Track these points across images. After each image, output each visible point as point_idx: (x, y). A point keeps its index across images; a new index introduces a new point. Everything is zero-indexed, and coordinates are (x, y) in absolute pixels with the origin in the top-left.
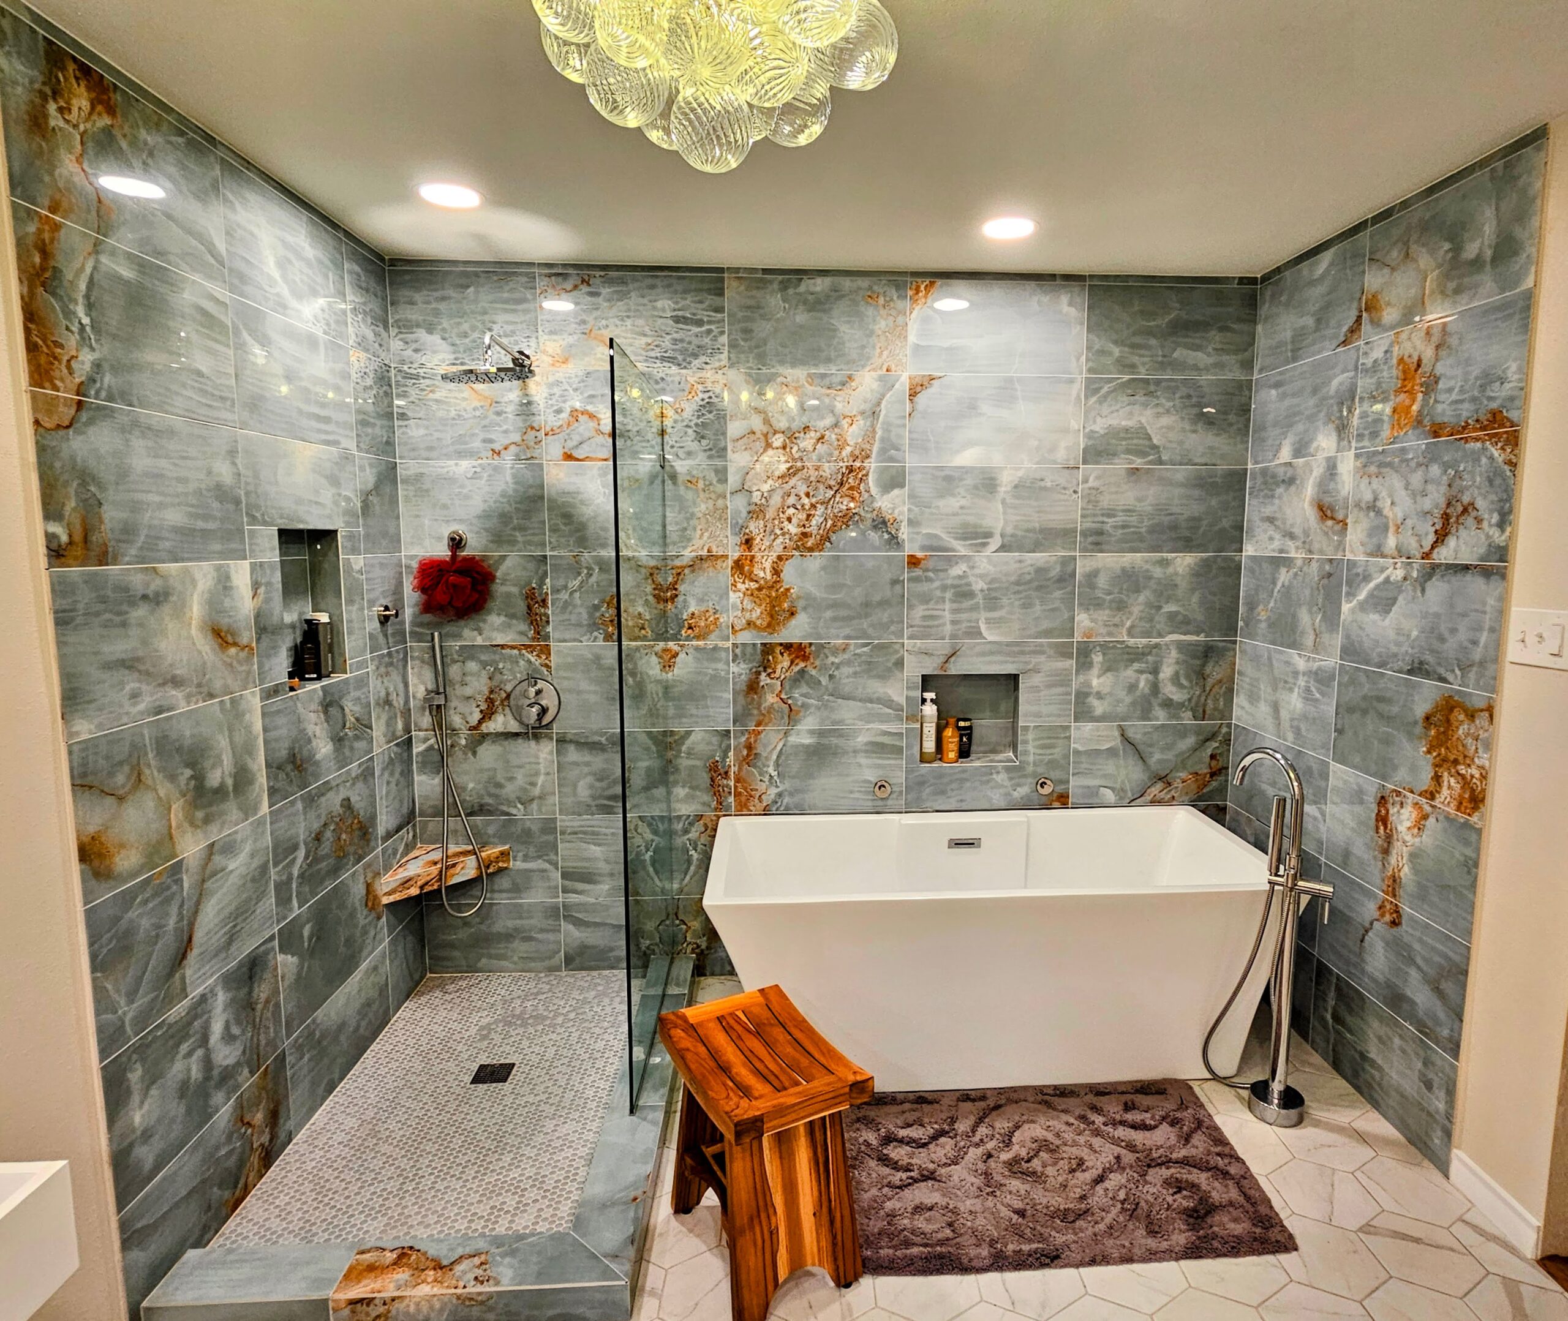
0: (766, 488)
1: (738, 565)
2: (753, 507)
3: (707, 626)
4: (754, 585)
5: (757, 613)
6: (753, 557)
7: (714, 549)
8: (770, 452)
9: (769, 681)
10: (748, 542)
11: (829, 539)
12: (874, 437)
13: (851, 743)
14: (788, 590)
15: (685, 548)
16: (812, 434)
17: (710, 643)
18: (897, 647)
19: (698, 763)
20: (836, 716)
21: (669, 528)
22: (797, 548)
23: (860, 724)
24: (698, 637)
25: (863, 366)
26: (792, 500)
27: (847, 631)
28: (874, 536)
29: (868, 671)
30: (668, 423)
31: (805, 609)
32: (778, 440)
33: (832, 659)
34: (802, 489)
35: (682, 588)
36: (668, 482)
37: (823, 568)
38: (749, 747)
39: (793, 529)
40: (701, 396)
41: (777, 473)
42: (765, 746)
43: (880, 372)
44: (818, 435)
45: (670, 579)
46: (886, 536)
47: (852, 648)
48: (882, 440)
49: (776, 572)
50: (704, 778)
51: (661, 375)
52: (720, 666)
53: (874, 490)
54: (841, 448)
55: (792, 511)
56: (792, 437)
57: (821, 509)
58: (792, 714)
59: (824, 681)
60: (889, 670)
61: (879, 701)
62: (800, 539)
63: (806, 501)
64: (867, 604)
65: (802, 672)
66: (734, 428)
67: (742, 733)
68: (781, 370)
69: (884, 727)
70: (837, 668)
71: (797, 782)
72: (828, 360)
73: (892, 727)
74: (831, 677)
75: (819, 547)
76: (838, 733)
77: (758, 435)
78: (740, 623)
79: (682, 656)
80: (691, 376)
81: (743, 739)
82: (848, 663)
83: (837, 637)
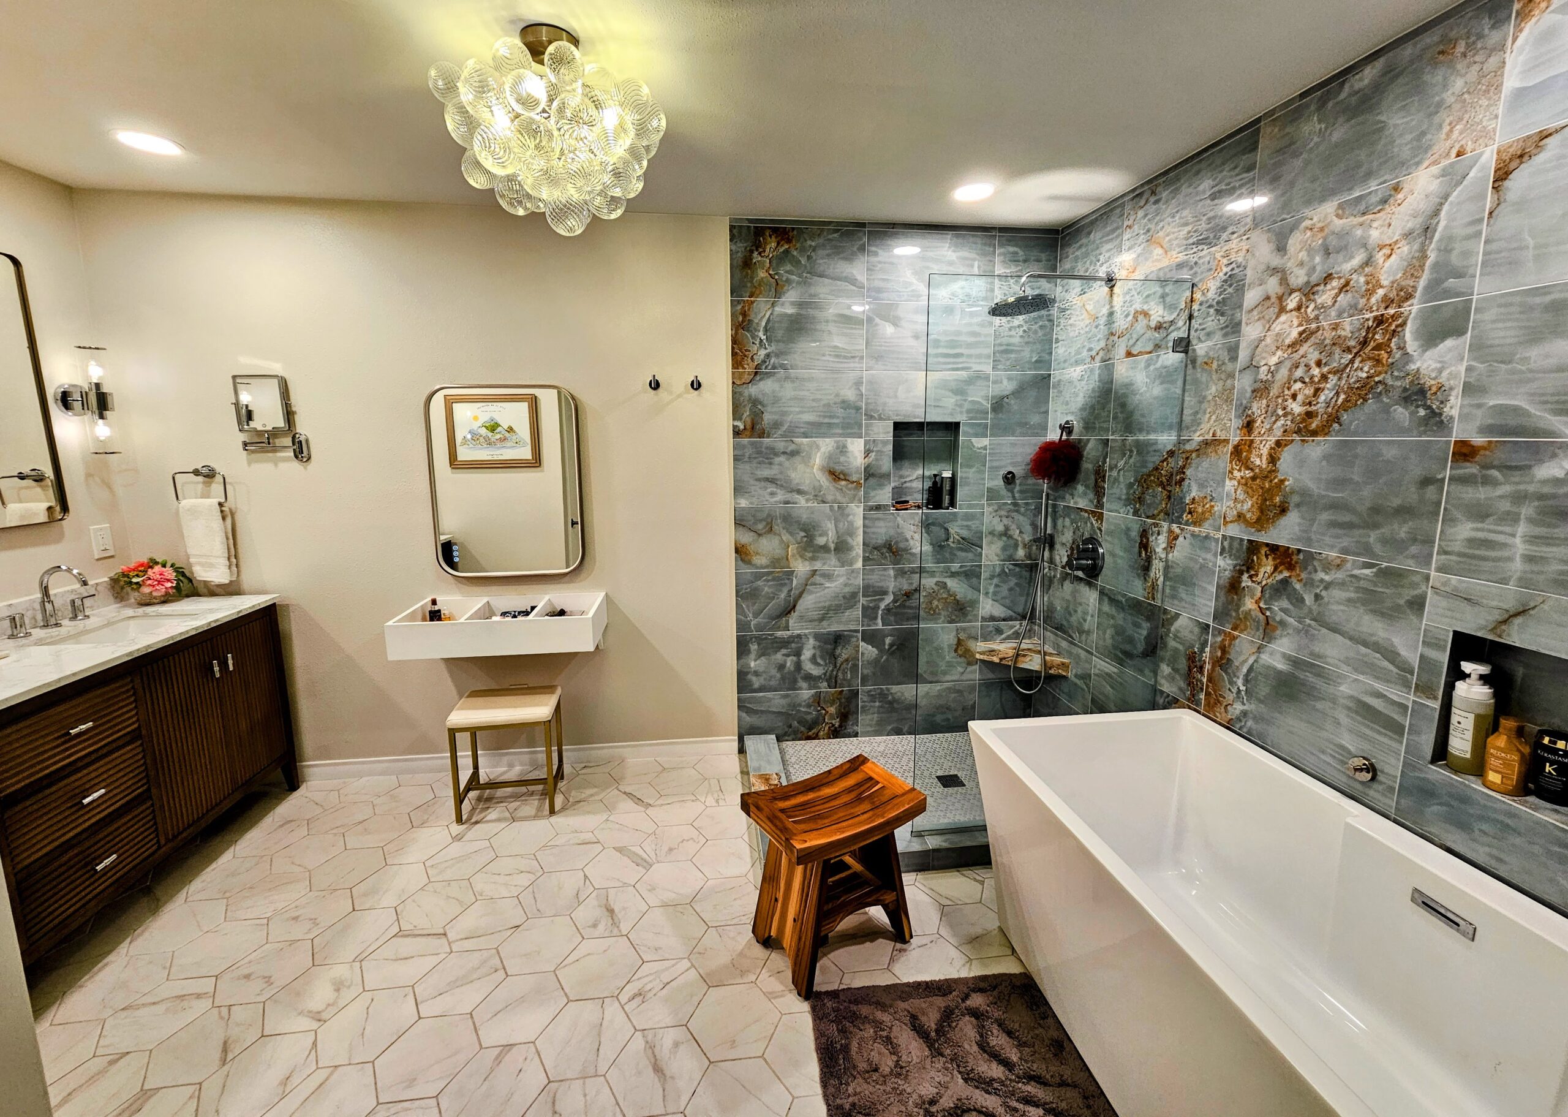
0: (1274, 360)
1: (1237, 451)
2: (1257, 385)
3: (1203, 513)
4: (1248, 474)
5: (1248, 505)
6: (1252, 441)
7: (1218, 433)
8: (1286, 317)
9: (1250, 583)
10: (1249, 426)
11: (1337, 419)
12: (1422, 267)
13: (1331, 689)
14: (1282, 481)
15: (1195, 431)
16: (1335, 283)
17: (1204, 530)
18: (1416, 579)
19: (1181, 647)
20: (1317, 648)
21: (1185, 412)
22: (1298, 432)
23: (1344, 670)
24: (1195, 524)
25: (1418, 164)
26: (1299, 373)
27: (1345, 542)
28: (1401, 413)
29: (1364, 602)
30: (1196, 307)
31: (1298, 505)
32: (1292, 302)
33: (1321, 575)
34: (1314, 356)
35: (1189, 472)
36: (1190, 367)
37: (1326, 457)
38: (1224, 650)
39: (1296, 408)
40: (1225, 270)
41: (1288, 342)
42: (1240, 653)
43: (1445, 163)
44: (1343, 281)
45: (1180, 463)
46: (1422, 412)
47: (1349, 565)
48: (1436, 265)
49: (1273, 459)
50: (1183, 664)
51: (1196, 259)
52: (1209, 556)
53: (1412, 346)
54: (1370, 293)
55: (1299, 385)
56: (1309, 291)
57: (1333, 380)
58: (1268, 629)
59: (1309, 599)
60: (1397, 608)
61: (1376, 647)
62: (1303, 421)
63: (1316, 371)
64: (1375, 510)
65: (1285, 582)
66: (1251, 297)
67: (1220, 632)
68: (1307, 212)
69: (1380, 687)
70: (1326, 588)
71: (1262, 708)
72: (1369, 175)
73: (1395, 693)
74: (1317, 597)
75: (1324, 430)
76: (1319, 672)
77: (1273, 300)
78: (1232, 514)
79: (1181, 539)
80: (1218, 251)
81: (1219, 639)
82: (1342, 585)
83: (1332, 547)
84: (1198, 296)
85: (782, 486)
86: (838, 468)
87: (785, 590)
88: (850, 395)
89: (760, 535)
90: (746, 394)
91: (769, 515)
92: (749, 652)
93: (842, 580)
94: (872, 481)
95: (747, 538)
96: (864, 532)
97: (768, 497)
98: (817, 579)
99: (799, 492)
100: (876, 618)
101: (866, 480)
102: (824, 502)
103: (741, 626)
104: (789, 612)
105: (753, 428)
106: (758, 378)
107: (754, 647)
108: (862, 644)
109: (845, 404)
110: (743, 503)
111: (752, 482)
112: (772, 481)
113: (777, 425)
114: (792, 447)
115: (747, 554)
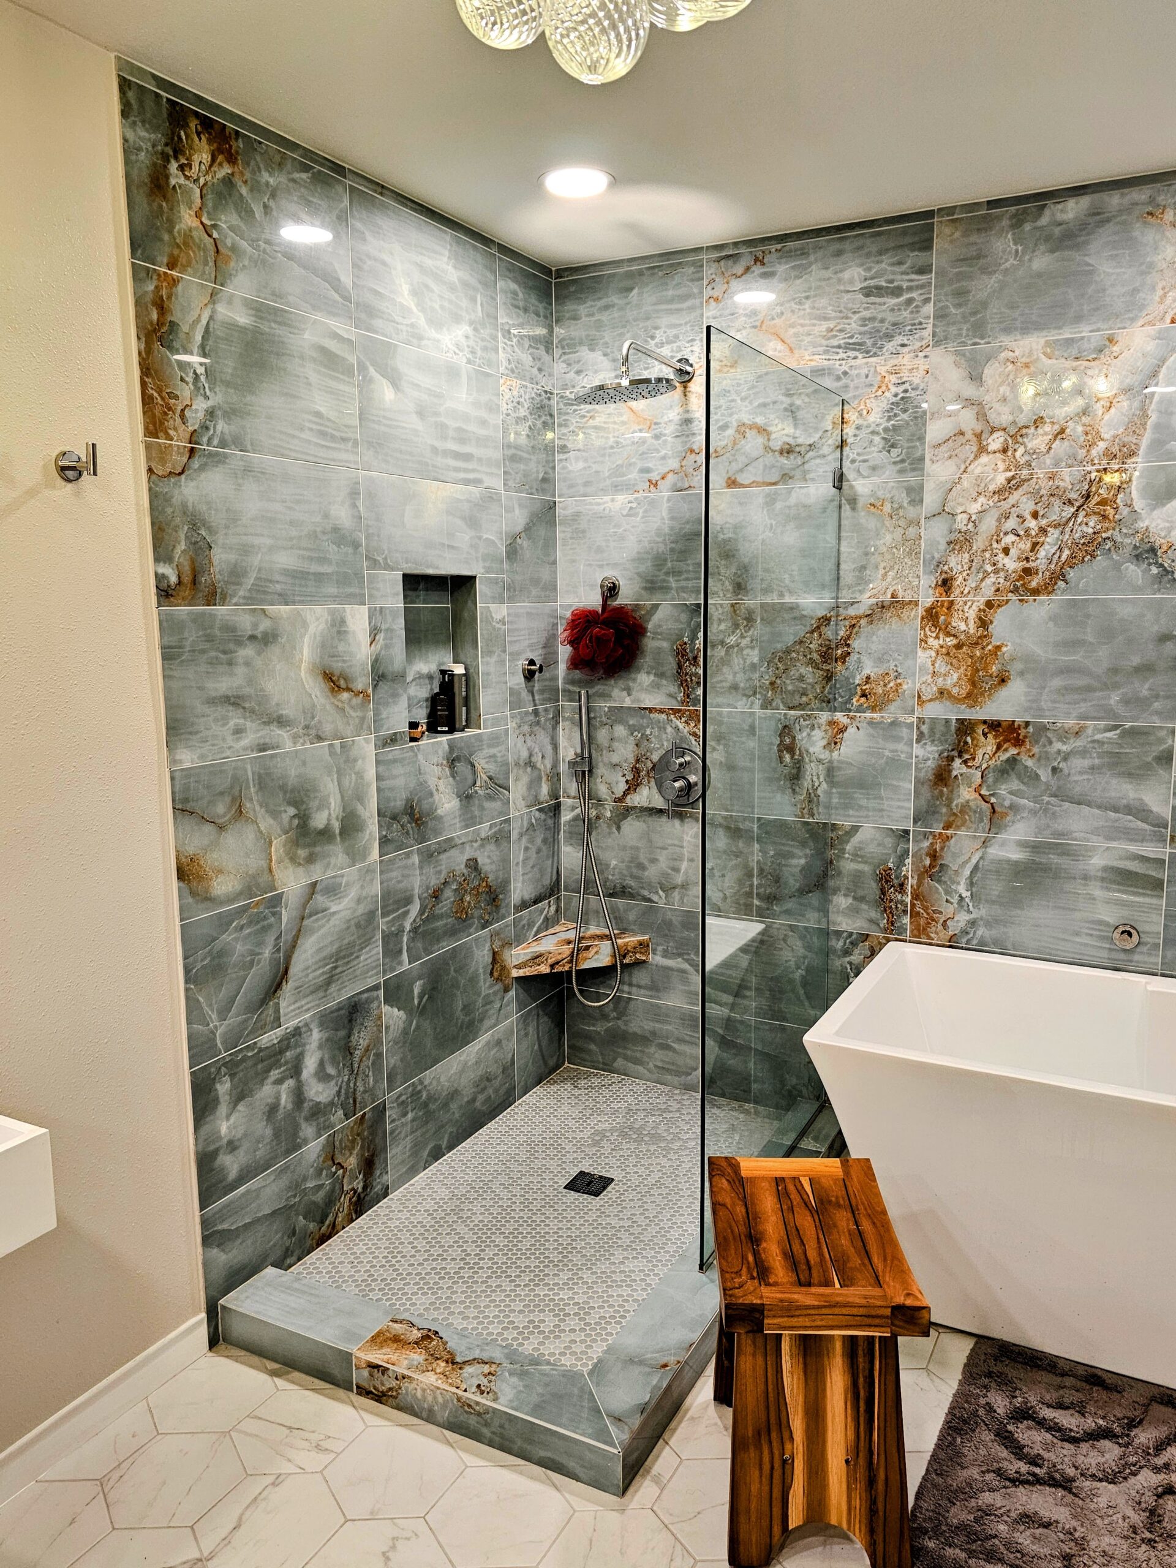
0: (974, 508)
1: (931, 615)
2: (953, 537)
3: (885, 694)
4: (951, 641)
5: (954, 679)
6: (952, 603)
7: (900, 594)
8: (984, 459)
9: (964, 769)
10: (946, 584)
11: (1063, 577)
12: (1144, 425)
13: (1081, 866)
14: (998, 648)
15: (861, 592)
16: (1047, 428)
17: (887, 715)
18: (1163, 733)
19: (866, 868)
20: (1059, 826)
21: (842, 566)
22: (1016, 590)
23: (1096, 841)
24: (873, 709)
25: (1133, 320)
26: (1011, 524)
27: (1083, 707)
28: (1134, 571)
29: (1112, 766)
30: (849, 430)
31: (1021, 674)
32: (995, 442)
33: (1058, 746)
34: (1027, 506)
35: (856, 644)
36: (846, 508)
37: (1054, 618)
38: (934, 856)
39: (1011, 564)
40: (894, 390)
41: (992, 488)
42: (955, 856)
43: (1159, 326)
44: (1057, 427)
45: (842, 633)
46: (1155, 570)
47: (1089, 731)
48: (1157, 427)
49: (983, 623)
50: (872, 888)
51: (845, 368)
52: (901, 746)
53: (1138, 504)
54: (1091, 445)
55: (1011, 538)
56: (1017, 434)
57: (1054, 534)
58: (995, 817)
59: (1044, 775)
60: (1147, 766)
61: (1129, 810)
62: (1021, 578)
63: (1032, 524)
64: (1115, 671)
65: (1013, 761)
66: (935, 430)
67: (925, 836)
68: (1006, 340)
69: (1133, 848)
70: (1065, 759)
71: (997, 910)
72: (1078, 319)
73: (1151, 850)
74: (1054, 770)
75: (1048, 587)
76: (1064, 851)
77: (969, 435)
78: (929, 692)
79: (851, 730)
80: (881, 364)
81: (926, 844)
82: (1083, 753)
83: (1068, 715)
84: (851, 416)
85: (253, 711)
86: (337, 666)
87: (270, 939)
88: (342, 515)
89: (221, 828)
90: (176, 500)
91: (235, 779)
92: (216, 1101)
93: (353, 893)
94: (384, 687)
95: (198, 839)
96: (379, 790)
97: (230, 740)
98: (320, 899)
99: (281, 721)
100: (400, 951)
101: (375, 687)
102: (320, 738)
103: (199, 1048)
104: (279, 986)
105: (194, 582)
106: (196, 463)
107: (223, 1088)
108: (385, 1009)
109: (339, 536)
110: (188, 759)
111: (200, 708)
112: (234, 701)
113: (236, 574)
114: (264, 625)
115: (200, 878)
